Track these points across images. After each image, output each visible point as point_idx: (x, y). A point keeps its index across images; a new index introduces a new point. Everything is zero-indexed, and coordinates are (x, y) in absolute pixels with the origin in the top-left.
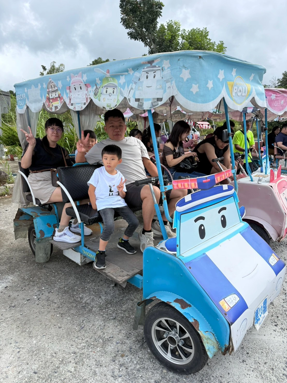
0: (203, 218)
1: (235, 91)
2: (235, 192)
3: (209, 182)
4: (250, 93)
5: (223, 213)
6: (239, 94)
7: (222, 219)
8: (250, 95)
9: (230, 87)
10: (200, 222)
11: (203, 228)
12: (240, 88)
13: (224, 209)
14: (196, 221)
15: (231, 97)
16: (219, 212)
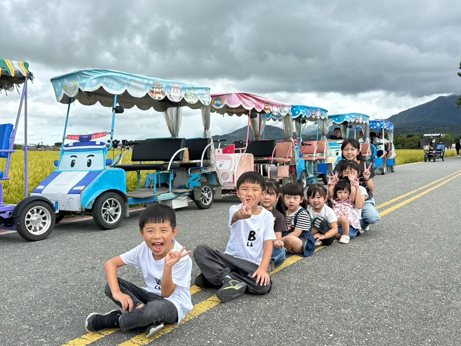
0: (76, 157)
1: (68, 89)
2: (105, 147)
3: (87, 138)
4: (75, 87)
5: (90, 158)
6: (70, 89)
7: (89, 161)
8: (76, 88)
9: (65, 88)
10: (74, 158)
11: (74, 162)
12: (69, 86)
13: (93, 156)
14: (71, 157)
15: (67, 92)
16: (88, 157)
